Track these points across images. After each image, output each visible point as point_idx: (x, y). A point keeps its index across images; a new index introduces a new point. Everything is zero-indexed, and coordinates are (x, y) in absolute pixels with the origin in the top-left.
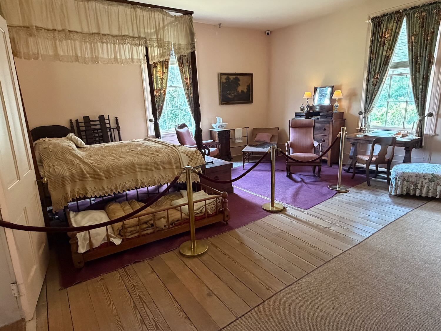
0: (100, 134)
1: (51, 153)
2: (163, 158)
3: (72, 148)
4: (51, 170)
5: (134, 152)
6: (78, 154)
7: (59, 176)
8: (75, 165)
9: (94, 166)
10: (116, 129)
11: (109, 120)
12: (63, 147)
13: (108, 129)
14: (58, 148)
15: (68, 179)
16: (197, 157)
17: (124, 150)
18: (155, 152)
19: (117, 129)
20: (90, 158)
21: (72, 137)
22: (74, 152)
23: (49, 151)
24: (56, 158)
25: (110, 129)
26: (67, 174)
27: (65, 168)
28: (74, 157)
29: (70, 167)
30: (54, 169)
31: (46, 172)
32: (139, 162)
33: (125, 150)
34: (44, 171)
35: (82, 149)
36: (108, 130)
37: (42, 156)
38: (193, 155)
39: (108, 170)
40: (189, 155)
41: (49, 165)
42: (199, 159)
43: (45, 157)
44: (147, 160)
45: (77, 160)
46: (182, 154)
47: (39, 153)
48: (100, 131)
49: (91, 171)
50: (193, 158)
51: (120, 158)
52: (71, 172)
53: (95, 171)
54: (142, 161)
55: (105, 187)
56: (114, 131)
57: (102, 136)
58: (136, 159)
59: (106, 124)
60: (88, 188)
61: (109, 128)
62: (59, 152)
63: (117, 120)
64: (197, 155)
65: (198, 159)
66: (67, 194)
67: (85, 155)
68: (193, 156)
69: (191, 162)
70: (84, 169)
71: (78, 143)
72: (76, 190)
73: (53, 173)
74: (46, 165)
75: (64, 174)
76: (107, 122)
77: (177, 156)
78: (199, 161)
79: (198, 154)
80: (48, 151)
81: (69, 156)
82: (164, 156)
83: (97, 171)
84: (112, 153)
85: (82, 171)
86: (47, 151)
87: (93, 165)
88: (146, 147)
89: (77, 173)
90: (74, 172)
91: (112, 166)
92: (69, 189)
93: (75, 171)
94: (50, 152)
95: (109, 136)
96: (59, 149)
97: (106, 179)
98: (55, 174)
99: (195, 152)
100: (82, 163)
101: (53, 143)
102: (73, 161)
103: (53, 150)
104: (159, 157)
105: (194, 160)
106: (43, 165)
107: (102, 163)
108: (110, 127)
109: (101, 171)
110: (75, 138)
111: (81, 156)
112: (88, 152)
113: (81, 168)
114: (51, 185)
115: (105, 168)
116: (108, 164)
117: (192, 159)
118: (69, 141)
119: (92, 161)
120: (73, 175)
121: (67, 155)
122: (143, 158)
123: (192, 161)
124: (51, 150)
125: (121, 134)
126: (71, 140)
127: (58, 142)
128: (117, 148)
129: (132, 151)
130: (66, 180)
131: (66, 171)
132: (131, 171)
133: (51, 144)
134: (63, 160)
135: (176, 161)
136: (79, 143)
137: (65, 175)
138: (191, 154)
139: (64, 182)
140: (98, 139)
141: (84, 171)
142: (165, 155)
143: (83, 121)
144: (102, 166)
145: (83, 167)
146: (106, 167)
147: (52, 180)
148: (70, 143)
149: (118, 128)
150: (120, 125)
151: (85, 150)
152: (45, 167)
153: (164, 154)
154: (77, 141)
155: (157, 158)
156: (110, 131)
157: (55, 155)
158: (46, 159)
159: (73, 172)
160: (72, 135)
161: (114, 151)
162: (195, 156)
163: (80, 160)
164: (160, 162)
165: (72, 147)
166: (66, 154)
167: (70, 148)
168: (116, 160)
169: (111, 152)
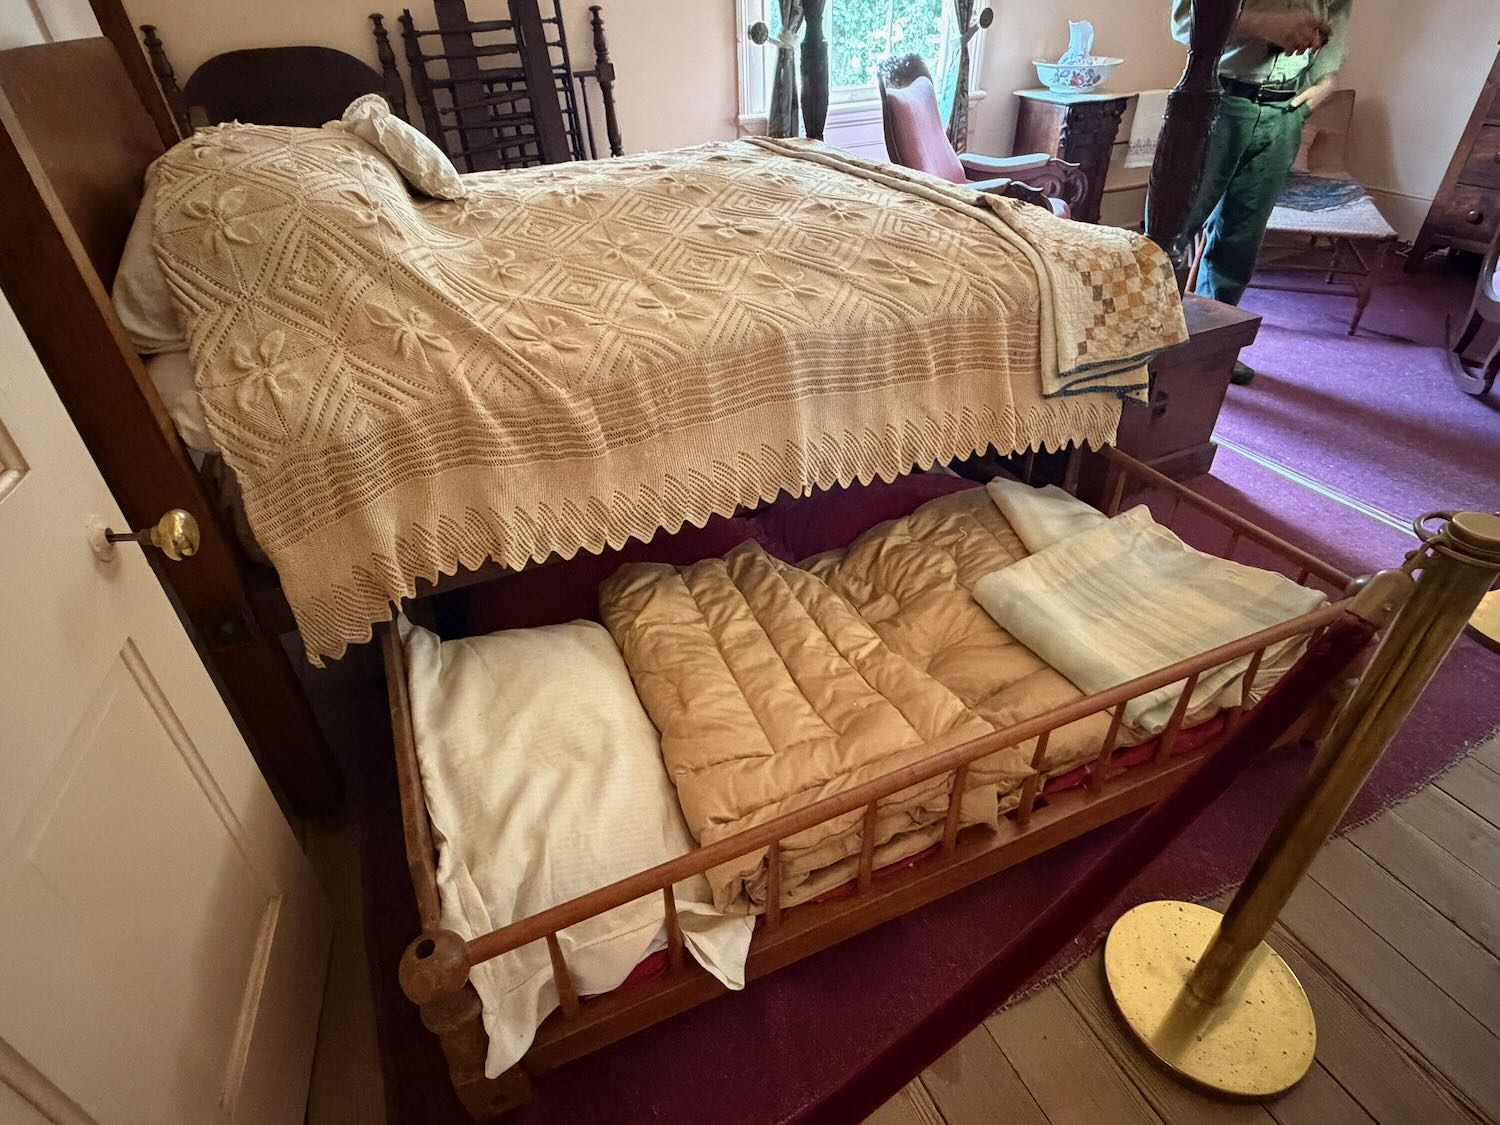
0: (523, 105)
1: (239, 250)
2: (947, 299)
3: (375, 213)
4: (245, 395)
5: (758, 244)
6: (423, 265)
7: (306, 442)
8: (408, 353)
9: (535, 359)
10: (595, 78)
11: (558, 20)
12: (313, 205)
13: (558, 76)
14: (284, 212)
15: (374, 456)
16: (1149, 295)
17: (693, 230)
18: (889, 254)
19: (599, 80)
20: (499, 289)
21: (376, 123)
22: (390, 245)
23: (218, 235)
24: (271, 294)
25: (566, 78)
26: (362, 428)
27: (346, 381)
28: (394, 286)
29: (374, 369)
30: (267, 385)
31: (214, 414)
32: (806, 326)
33: (703, 227)
34: (202, 408)
35: (445, 208)
36: (559, 83)
37: (180, 280)
38: (1119, 277)
39: (619, 387)
40: (1097, 278)
41: (233, 351)
42: (1157, 309)
43: (199, 288)
44: (858, 315)
45: (423, 315)
46: (1059, 271)
47: (156, 253)
48: (521, 86)
49: (516, 399)
50: (1121, 303)
51: (688, 296)
52: (385, 409)
53: (539, 396)
54: (827, 321)
55: (608, 498)
56: (583, 87)
57: (531, 116)
58: (785, 300)
59: (550, 48)
60: (508, 517)
61: (563, 71)
62: (292, 247)
63: (596, 25)
64: (1146, 283)
65: (1152, 308)
66: (378, 558)
67: (467, 261)
68: (1120, 288)
69: (1103, 323)
70: (468, 387)
71: (420, 170)
72: (432, 525)
73: (261, 418)
74: (208, 353)
75: (345, 420)
76: (551, 32)
77: (1030, 284)
78: (1155, 320)
79: (1157, 276)
80: (214, 240)
81: (361, 283)
82: (952, 285)
83: (556, 401)
84: (626, 249)
85: (460, 404)
86: (207, 240)
87: (523, 353)
88: (822, 207)
89: (424, 413)
90: (407, 407)
91: (647, 360)
92: (385, 522)
93: (415, 403)
94: (227, 250)
95: (565, 117)
96: (291, 224)
97: (610, 446)
98: (281, 431)
99: (1134, 261)
100: (453, 340)
101: (248, 170)
102: (388, 323)
103: (250, 232)
104: (923, 290)
105: (1126, 314)
106: (192, 356)
107: (587, 338)
108: (566, 65)
109: (578, 397)
110: (392, 133)
111: (445, 275)
112: (484, 233)
113: (448, 382)
114: (265, 506)
115: (606, 371)
116: (619, 345)
117: (1109, 305)
118: (358, 156)
119: (515, 320)
120: (404, 432)
121: (350, 274)
122: (829, 295)
123: (1111, 320)
124: (231, 234)
125: (617, 107)
126: (372, 143)
127: (283, 157)
128: (649, 212)
129: (746, 238)
130: (356, 465)
131: (354, 404)
132: (760, 392)
133: (231, 179)
134: (327, 314)
135: (1018, 320)
136: (425, 170)
137: (345, 435)
138: (1109, 276)
139: (345, 478)
140: (510, 132)
141: (475, 399)
142: (956, 276)
143: (437, 27)
144: (586, 358)
145: (461, 369)
146: (609, 365)
147: (265, 473)
148: (366, 166)
149: (604, 73)
150: (613, 56)
151: (464, 216)
152: (207, 374)
153: (952, 269)
154: (409, 156)
155: (918, 298)
156: (569, 89)
157: (270, 273)
158: (210, 301)
159: (401, 408)
160: (377, 106)
161: (636, 235)
162: (1134, 285)
163: (436, 317)
164: (930, 326)
165: (376, 205)
166: (340, 264)
167: (360, 213)
168: (665, 312)
169: (621, 243)
